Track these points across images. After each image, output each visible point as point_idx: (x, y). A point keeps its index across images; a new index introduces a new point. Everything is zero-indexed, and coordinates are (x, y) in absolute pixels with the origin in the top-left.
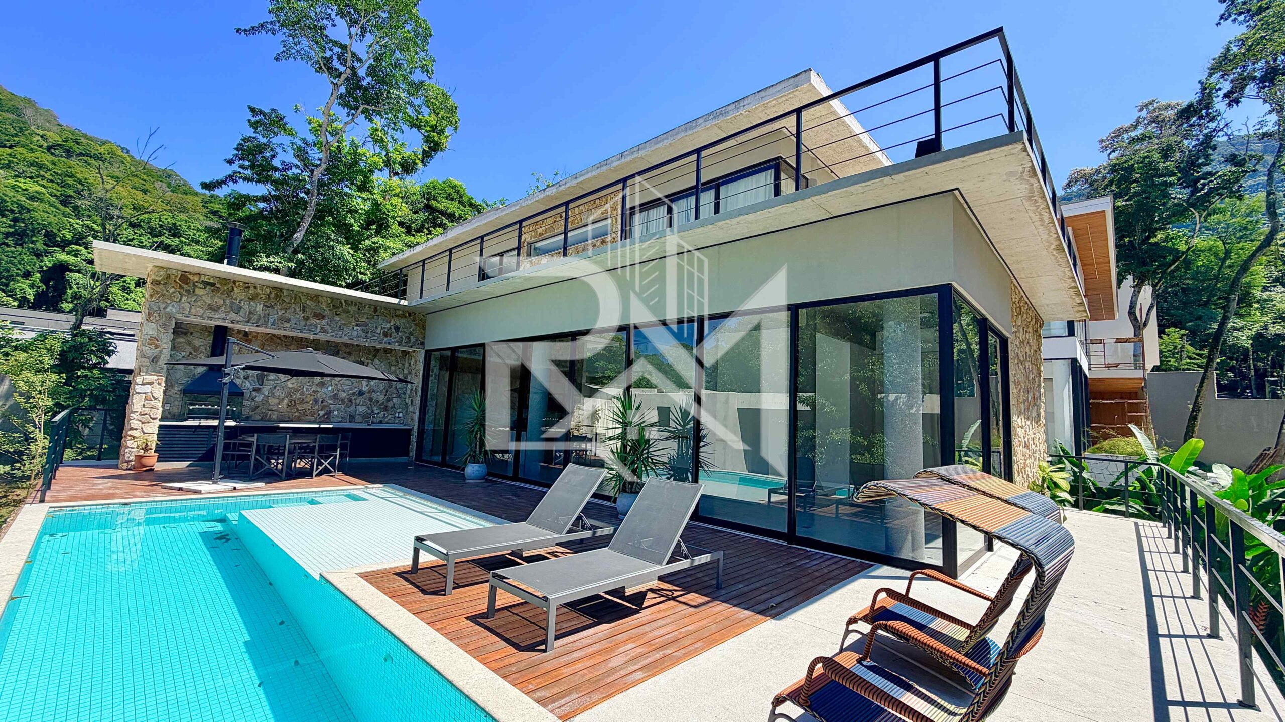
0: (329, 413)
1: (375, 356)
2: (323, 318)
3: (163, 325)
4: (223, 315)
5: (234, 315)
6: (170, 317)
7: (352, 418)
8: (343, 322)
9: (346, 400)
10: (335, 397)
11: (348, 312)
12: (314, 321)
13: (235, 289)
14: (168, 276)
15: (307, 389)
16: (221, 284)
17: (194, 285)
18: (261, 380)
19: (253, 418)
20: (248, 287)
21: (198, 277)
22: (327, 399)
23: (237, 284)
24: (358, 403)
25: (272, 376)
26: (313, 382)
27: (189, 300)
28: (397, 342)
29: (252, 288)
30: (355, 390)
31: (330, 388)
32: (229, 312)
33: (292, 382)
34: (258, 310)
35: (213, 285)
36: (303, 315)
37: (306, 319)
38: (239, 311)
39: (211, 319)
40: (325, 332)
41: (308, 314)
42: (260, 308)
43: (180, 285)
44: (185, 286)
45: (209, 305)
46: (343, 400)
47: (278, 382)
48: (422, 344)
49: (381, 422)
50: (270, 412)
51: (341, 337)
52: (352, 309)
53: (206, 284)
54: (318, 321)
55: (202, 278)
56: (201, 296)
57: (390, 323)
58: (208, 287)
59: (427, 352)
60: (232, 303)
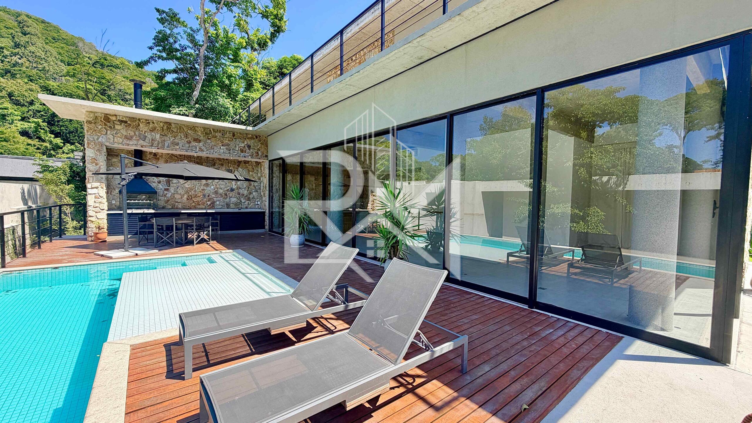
0: (213, 203)
1: (239, 166)
2: (200, 141)
3: (98, 150)
4: (135, 142)
5: (142, 141)
6: (102, 145)
7: (228, 206)
8: (213, 144)
9: (223, 194)
10: (216, 193)
11: (215, 137)
12: (194, 144)
13: (140, 124)
14: (96, 118)
15: (198, 188)
16: (131, 121)
17: (114, 123)
18: (168, 183)
19: (167, 208)
20: (149, 123)
21: (115, 117)
22: (211, 194)
23: (141, 121)
24: (231, 196)
25: (175, 181)
26: (201, 184)
27: (112, 133)
28: (250, 155)
29: (151, 123)
30: (228, 188)
31: (212, 187)
32: (138, 140)
33: (188, 184)
34: (157, 137)
35: (126, 122)
36: (187, 140)
37: (189, 142)
38: (145, 139)
39: (128, 145)
40: (202, 151)
41: (190, 139)
42: (158, 136)
43: (105, 123)
44: (108, 124)
45: (126, 136)
46: (221, 194)
47: (179, 184)
48: (267, 156)
49: (247, 208)
50: (176, 204)
51: (213, 154)
52: (218, 135)
53: (121, 122)
54: (197, 144)
55: (118, 118)
56: (119, 130)
57: (244, 143)
58: (123, 124)
59: (270, 161)
60: (140, 134)
